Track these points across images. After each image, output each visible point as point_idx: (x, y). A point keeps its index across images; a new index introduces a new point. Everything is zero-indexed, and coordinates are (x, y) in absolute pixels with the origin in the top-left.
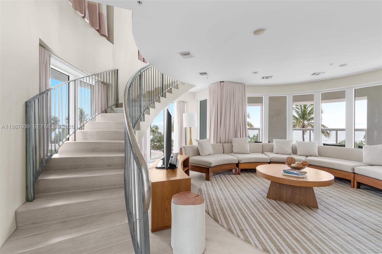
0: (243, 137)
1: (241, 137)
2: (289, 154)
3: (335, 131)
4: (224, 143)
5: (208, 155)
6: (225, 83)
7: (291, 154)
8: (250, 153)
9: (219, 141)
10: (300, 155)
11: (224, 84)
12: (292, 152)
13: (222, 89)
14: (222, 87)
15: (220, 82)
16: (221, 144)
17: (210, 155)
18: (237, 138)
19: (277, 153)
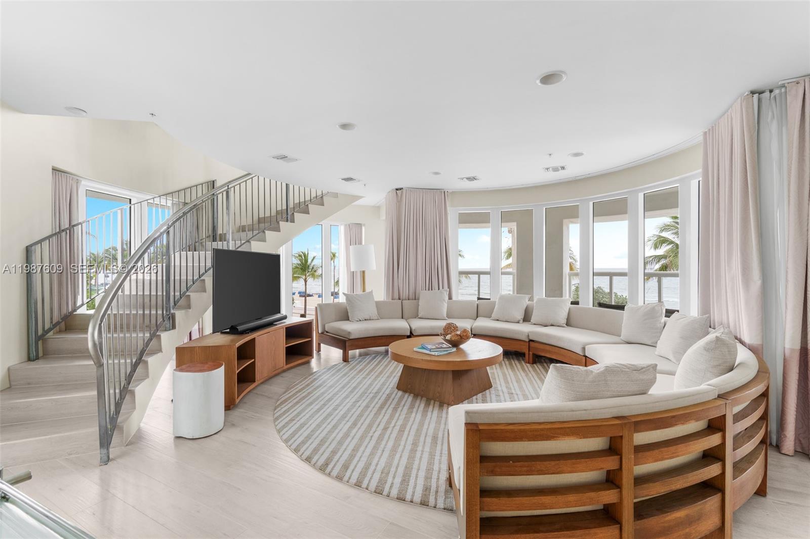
0: (443, 288)
1: (439, 289)
2: (517, 321)
3: (609, 277)
4: (406, 300)
5: (365, 320)
6: (404, 191)
7: (520, 322)
8: (447, 318)
9: (396, 296)
10: (535, 324)
11: (402, 192)
12: (523, 317)
13: (399, 201)
14: (399, 198)
15: (397, 190)
16: (400, 301)
17: (370, 320)
18: (432, 290)
19: (498, 320)
